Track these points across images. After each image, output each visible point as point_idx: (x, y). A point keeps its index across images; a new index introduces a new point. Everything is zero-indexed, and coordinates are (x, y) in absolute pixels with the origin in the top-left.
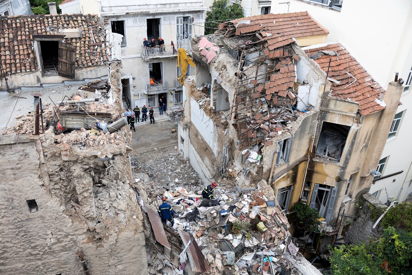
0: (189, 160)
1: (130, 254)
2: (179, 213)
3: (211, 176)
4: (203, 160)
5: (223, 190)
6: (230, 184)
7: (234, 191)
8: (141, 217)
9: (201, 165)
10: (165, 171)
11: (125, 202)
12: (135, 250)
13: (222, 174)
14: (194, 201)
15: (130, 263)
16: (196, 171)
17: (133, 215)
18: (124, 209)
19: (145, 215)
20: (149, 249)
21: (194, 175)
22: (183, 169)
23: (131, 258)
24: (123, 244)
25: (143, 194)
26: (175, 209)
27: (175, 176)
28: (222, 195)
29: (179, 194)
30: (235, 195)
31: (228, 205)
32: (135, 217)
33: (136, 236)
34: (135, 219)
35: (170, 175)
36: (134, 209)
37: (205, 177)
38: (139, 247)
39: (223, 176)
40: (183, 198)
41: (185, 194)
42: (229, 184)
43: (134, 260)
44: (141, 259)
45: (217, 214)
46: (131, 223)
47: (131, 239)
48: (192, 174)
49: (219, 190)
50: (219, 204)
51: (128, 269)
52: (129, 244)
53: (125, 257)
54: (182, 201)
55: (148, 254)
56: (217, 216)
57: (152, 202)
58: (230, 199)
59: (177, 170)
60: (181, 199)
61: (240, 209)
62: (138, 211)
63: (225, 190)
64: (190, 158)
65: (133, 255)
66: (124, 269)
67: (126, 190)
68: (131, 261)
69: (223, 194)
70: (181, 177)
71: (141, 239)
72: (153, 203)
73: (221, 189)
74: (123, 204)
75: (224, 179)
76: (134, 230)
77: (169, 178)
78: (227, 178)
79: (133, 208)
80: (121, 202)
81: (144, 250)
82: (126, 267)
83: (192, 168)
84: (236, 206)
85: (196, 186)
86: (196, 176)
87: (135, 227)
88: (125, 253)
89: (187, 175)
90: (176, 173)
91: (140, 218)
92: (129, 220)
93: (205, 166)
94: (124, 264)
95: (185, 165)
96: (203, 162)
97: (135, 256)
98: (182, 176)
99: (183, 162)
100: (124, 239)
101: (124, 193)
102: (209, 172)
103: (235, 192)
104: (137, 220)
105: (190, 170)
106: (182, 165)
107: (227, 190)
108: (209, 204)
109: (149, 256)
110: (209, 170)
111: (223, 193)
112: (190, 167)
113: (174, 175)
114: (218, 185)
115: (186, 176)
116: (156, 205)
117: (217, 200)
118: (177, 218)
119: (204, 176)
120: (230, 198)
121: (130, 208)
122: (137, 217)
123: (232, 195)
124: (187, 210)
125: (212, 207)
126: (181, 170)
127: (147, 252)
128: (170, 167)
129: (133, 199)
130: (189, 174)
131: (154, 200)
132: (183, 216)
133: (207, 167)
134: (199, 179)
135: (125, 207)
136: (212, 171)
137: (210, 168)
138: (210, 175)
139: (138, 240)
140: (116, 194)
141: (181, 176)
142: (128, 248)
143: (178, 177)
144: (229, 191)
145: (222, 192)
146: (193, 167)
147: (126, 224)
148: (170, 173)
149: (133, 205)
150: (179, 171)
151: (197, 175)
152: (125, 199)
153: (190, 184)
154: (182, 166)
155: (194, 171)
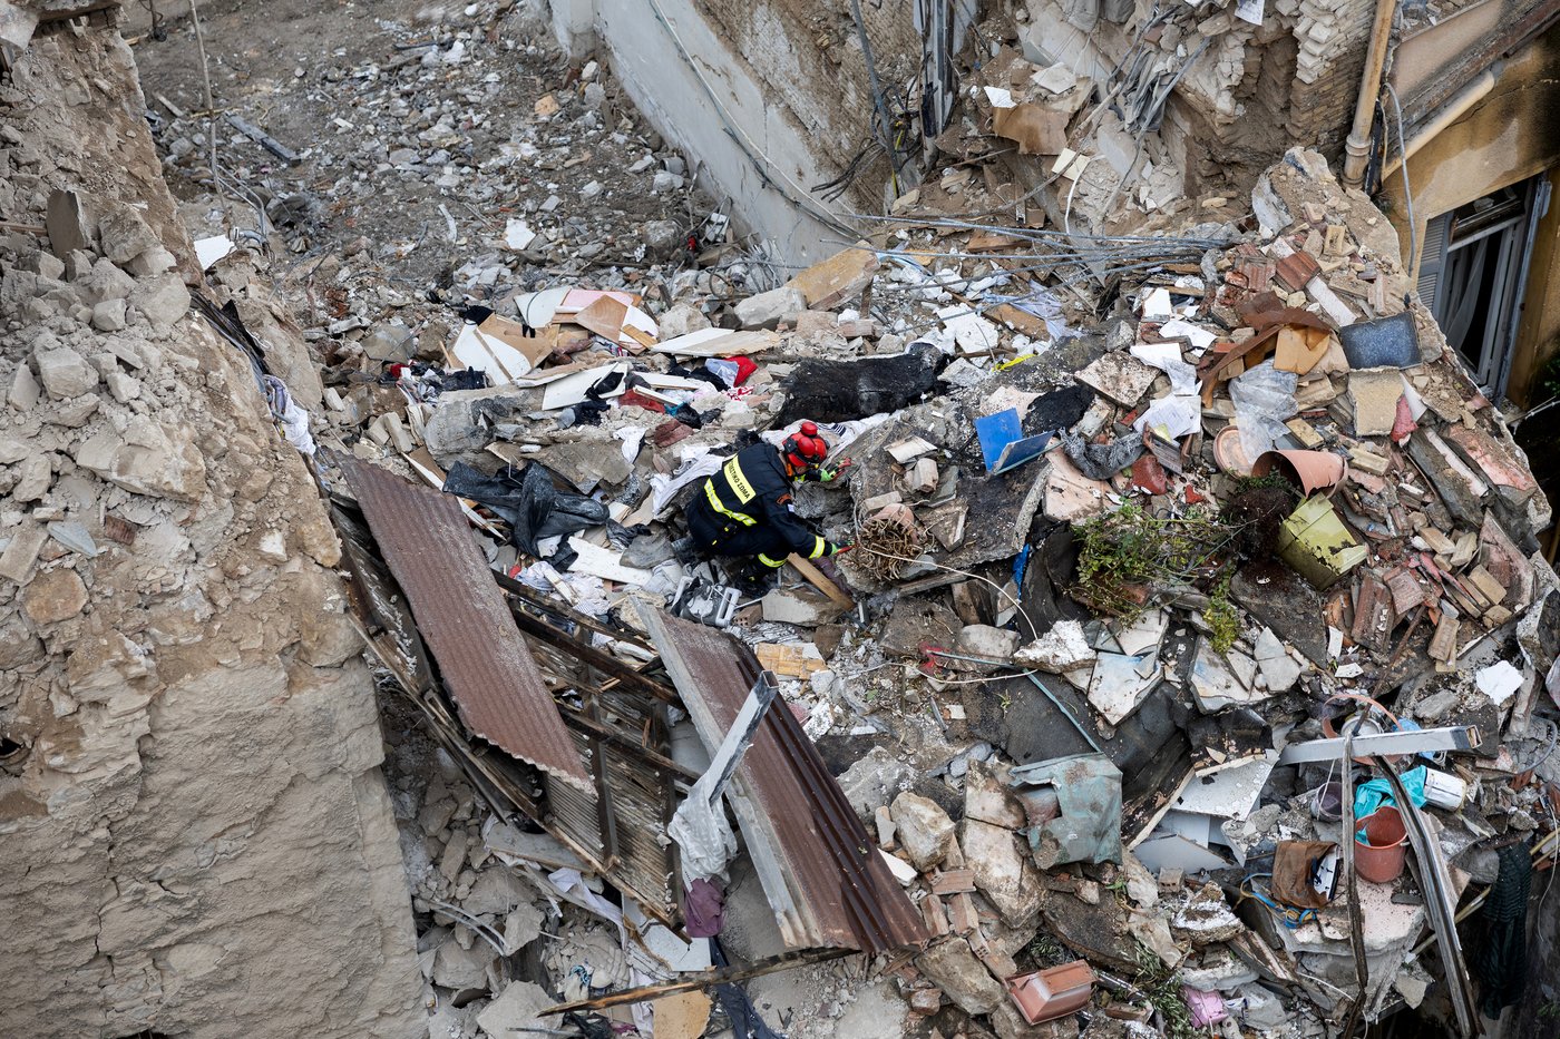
0: (598, 49)
1: (271, 852)
2: (609, 489)
3: (820, 166)
4: (730, 36)
5: (950, 276)
6: (1008, 215)
7: (1042, 274)
8: (326, 540)
9: (717, 86)
10: (404, 162)
11: (181, 424)
12: (303, 810)
13: (928, 142)
14: (720, 386)
15: (269, 922)
16: (674, 137)
17: (257, 529)
18: (179, 486)
19: (346, 524)
20: (407, 798)
21: (661, 178)
22: (558, 132)
23: (276, 880)
24: (202, 771)
25: (287, 361)
26: (572, 461)
27: (499, 198)
28: (942, 313)
29: (576, 335)
30: (1057, 302)
31: (1023, 387)
32: (273, 544)
33: (306, 699)
34: (277, 563)
35: (456, 199)
36: (261, 478)
37: (766, 181)
38: (338, 786)
39: (938, 154)
40: (622, 368)
41: (630, 330)
42: (995, 217)
43: (303, 896)
44: (357, 878)
45: (941, 471)
46: (249, 596)
47: (266, 729)
48: (639, 166)
49: (914, 276)
50: (943, 388)
51: (263, 966)
52: (251, 768)
53: (228, 874)
54: (621, 389)
55: (408, 838)
56: (940, 484)
57: (365, 425)
58: (1019, 341)
59: (506, 149)
60: (613, 380)
61: (1128, 410)
62: (292, 495)
63: (965, 274)
64: (612, 36)
65: (294, 856)
66: (231, 974)
67: (164, 329)
68: (277, 906)
69: (952, 310)
70: (551, 203)
71: (345, 719)
72: (376, 428)
73: (929, 270)
74: (166, 442)
75: (951, 178)
76: (282, 653)
77: (452, 224)
78: (976, 169)
79: (247, 474)
80: (152, 432)
81: (376, 809)
82: (241, 957)
83: (639, 123)
84: (1092, 391)
85: (688, 265)
86: (679, 181)
87: (285, 625)
88: (223, 845)
89: (600, 178)
90: (502, 170)
91: (322, 553)
92: (230, 575)
93: (751, 92)
94: (222, 935)
95: (567, 96)
96: (738, 53)
97: (309, 861)
98: (560, 194)
99: (553, 72)
100: (201, 730)
101: (154, 353)
102: (794, 134)
103: (1050, 281)
104: (296, 565)
105: (620, 139)
106: (547, 100)
107: (979, 270)
108: (856, 397)
109: (420, 856)
110: (794, 118)
111: (955, 301)
112: (619, 108)
113: (488, 192)
114: (902, 234)
115: (592, 188)
116: (405, 444)
117: (914, 359)
118: (600, 536)
119: (754, 181)
120: (1015, 331)
121: (223, 471)
122: (297, 545)
123: (1031, 307)
124: (678, 463)
125: (878, 420)
126: (544, 147)
127: (401, 824)
128: (441, 128)
129: (235, 397)
130: (614, 172)
131: (383, 407)
132: (644, 517)
133: (771, 93)
134: (708, 203)
135: (184, 464)
136: (824, 124)
137: (799, 101)
138: (809, 162)
139: (324, 726)
140: (96, 365)
141: (546, 194)
142: (248, 800)
143: (529, 205)
144: (1002, 280)
145: (936, 293)
146: (647, 112)
147: (207, 610)
148: (449, 177)
149: (245, 449)
150: (528, 150)
151: (686, 172)
152: (169, 399)
153: (639, 253)
154: (546, 107)
155: (659, 146)
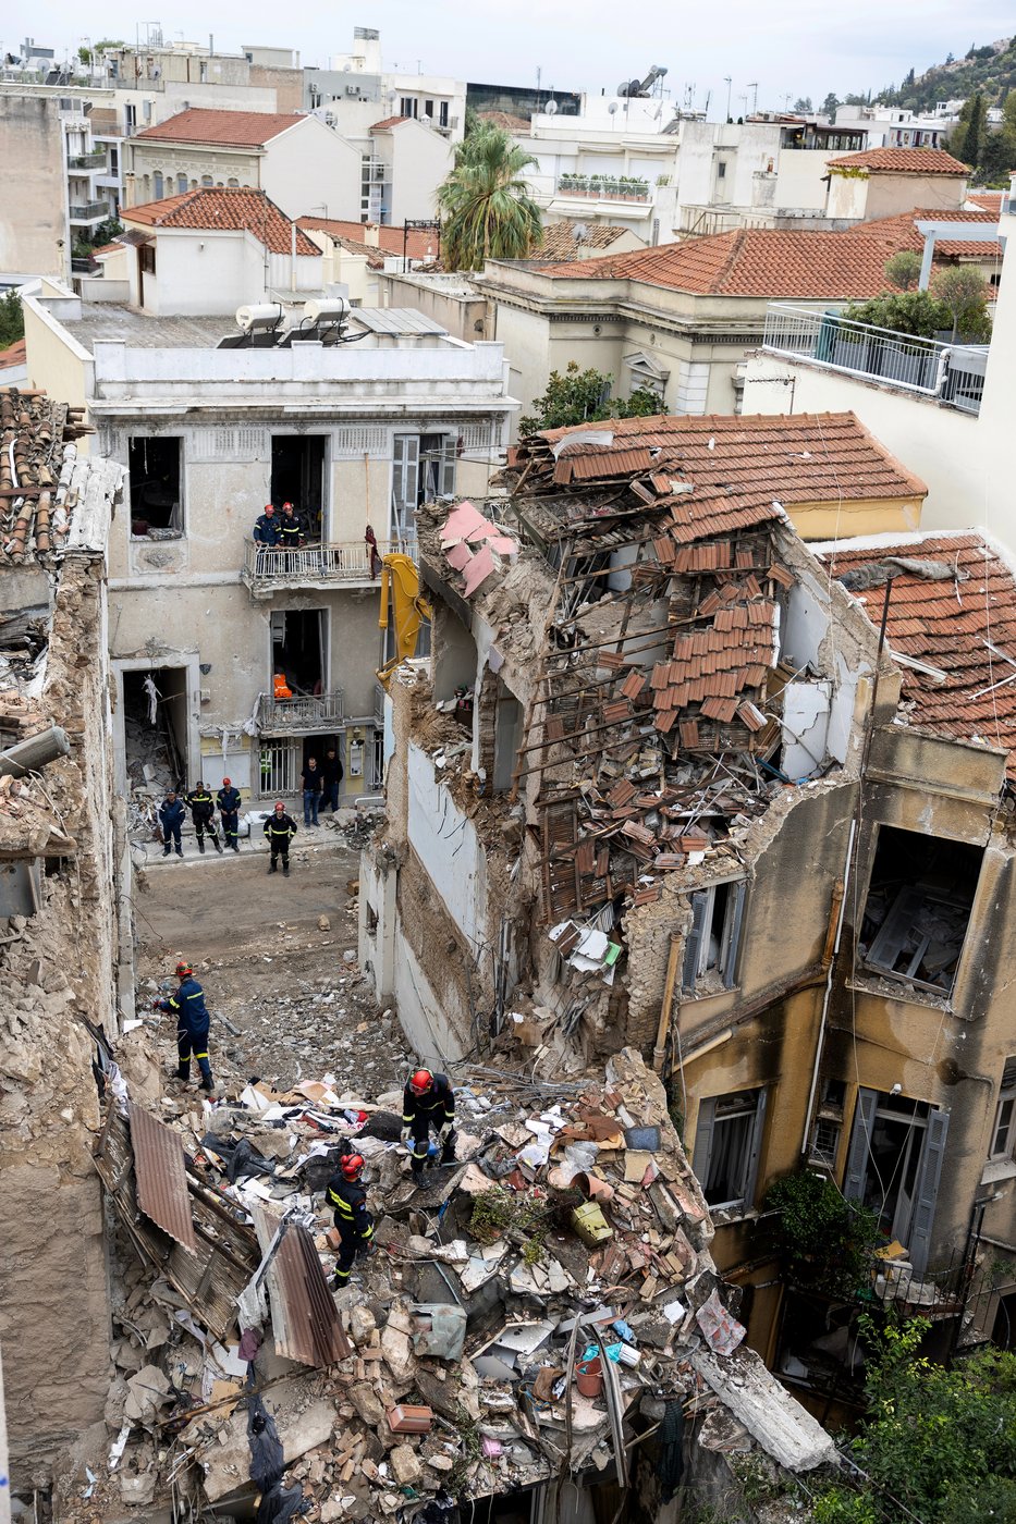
0: (392, 1003)
1: (40, 1270)
2: (278, 1159)
4: (439, 996)
9: (432, 1021)
10: (288, 1042)
11: (39, 1052)
12: (61, 1249)
13: (492, 1041)
14: (348, 1121)
15: (38, 1308)
16: (416, 1048)
17: (63, 1106)
18: (27, 1077)
20: (121, 1265)
22: (364, 1038)
23: (42, 1285)
24: (13, 1217)
26: (265, 1143)
27: (326, 1063)
31: (468, 1132)
32: (68, 1114)
33: (67, 1190)
34: (67, 1123)
35: (306, 1061)
36: (71, 1085)
38: (77, 1240)
41: (325, 1101)
43: (55, 1297)
44: (81, 1294)
46: (51, 1135)
47: (46, 1202)
48: (395, 1058)
51: (30, 1332)
52: (36, 1221)
53: (20, 1276)
54: (299, 1116)
55: (116, 1284)
59: (337, 1043)
60: (298, 1112)
61: (514, 1149)
62: (84, 1095)
64: (399, 997)
65: (53, 1274)
66: (15, 1333)
68: (42, 1300)
70: (349, 1069)
71: (83, 1206)
72: (184, 1119)
74: (26, 1056)
75: (499, 1058)
76: (60, 1165)
77: (300, 1071)
78: (507, 1053)
79: (65, 1081)
81: (96, 1263)
82: (21, 1325)
83: (404, 1040)
84: (499, 1137)
87: (64, 1151)
88: (19, 1260)
89: (376, 1061)
90: (332, 1051)
91: (90, 1123)
92: (44, 1124)
93: (444, 1023)
94: (13, 1310)
95: (374, 1024)
96: (441, 1005)
97: (57, 1278)
98: (354, 1065)
99: (371, 1013)
101: (37, 1021)
104: (76, 1126)
105: (391, 1045)
106: (364, 1024)
109: (120, 1295)
110: (458, 1037)
112: (397, 1032)
113: (321, 1060)
115: (371, 1065)
116: (196, 1127)
118: (265, 1179)
121: (53, 1077)
122: (79, 1117)
124: (310, 1150)
126: (354, 1044)
127: (115, 1277)
128: (310, 1029)
129: (71, 1049)
130: (383, 1059)
132: (289, 1173)
133: (451, 1024)
135: (31, 1066)
139: (74, 1207)
141: (348, 1064)
142: (33, 1238)
143: (339, 1068)
146: (408, 1035)
147: (29, 1137)
148: (306, 1051)
149: (68, 1070)
150: (347, 1044)
152: (36, 1040)
154: (362, 1027)
155: (410, 1051)
